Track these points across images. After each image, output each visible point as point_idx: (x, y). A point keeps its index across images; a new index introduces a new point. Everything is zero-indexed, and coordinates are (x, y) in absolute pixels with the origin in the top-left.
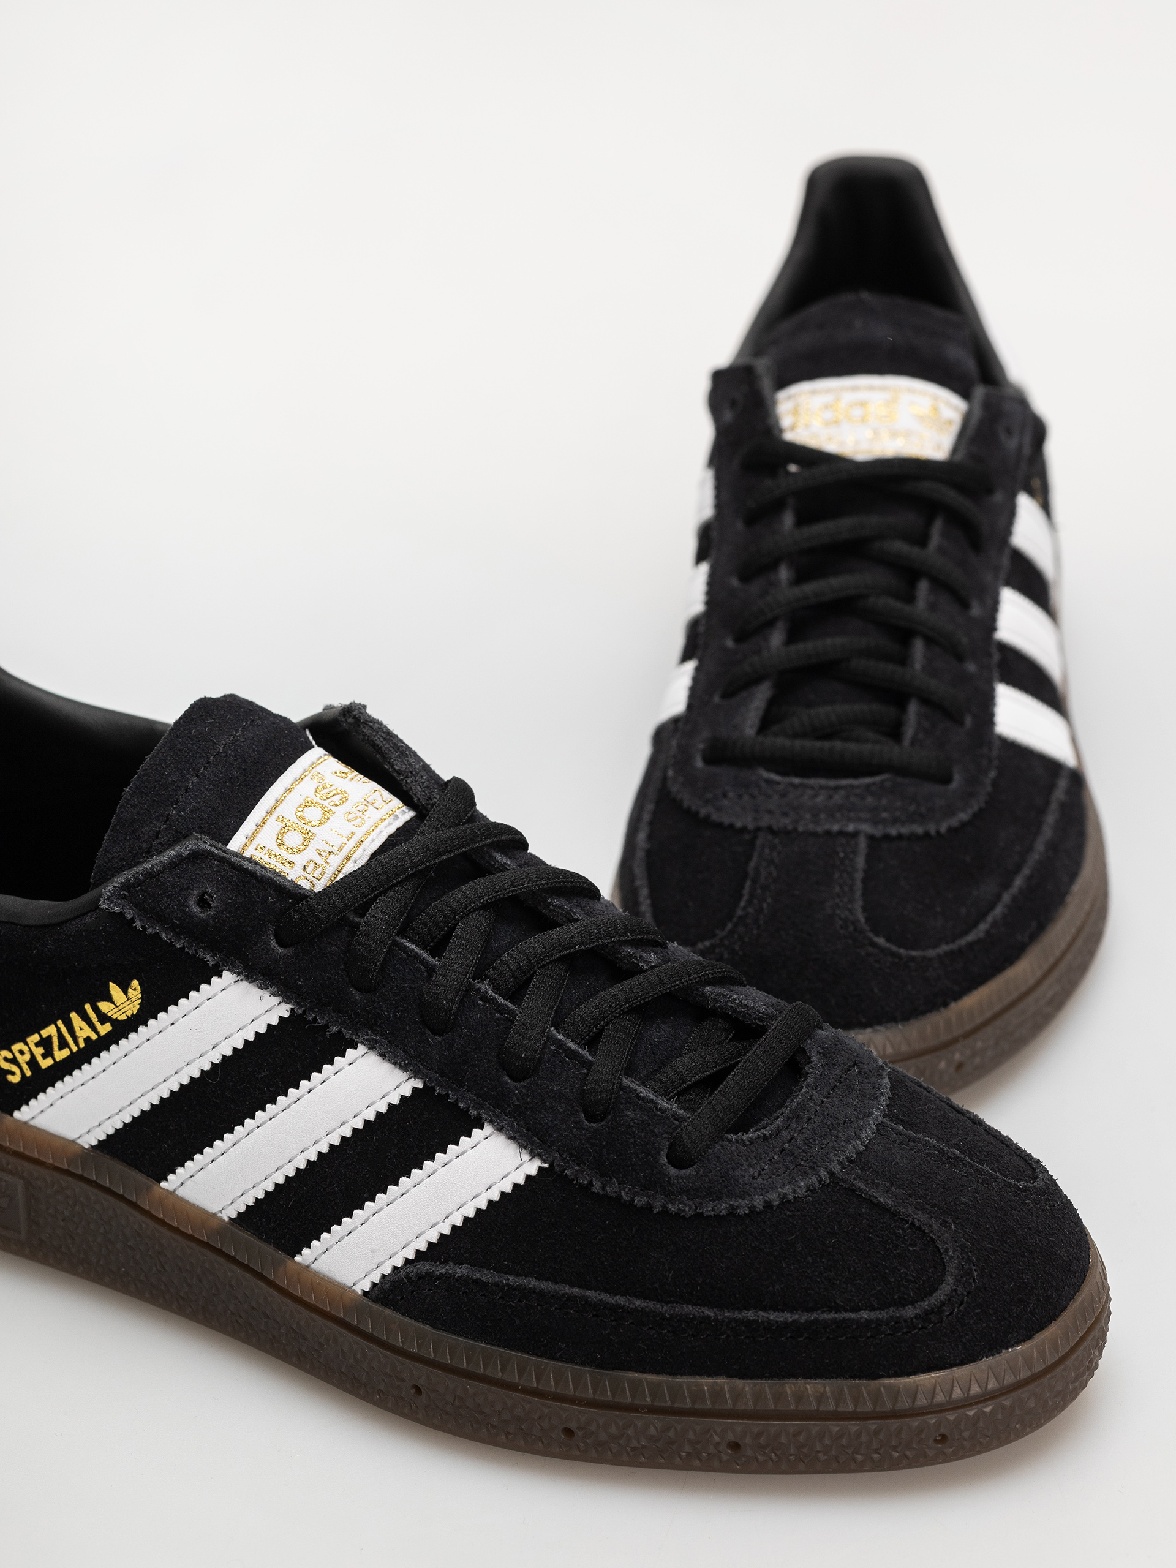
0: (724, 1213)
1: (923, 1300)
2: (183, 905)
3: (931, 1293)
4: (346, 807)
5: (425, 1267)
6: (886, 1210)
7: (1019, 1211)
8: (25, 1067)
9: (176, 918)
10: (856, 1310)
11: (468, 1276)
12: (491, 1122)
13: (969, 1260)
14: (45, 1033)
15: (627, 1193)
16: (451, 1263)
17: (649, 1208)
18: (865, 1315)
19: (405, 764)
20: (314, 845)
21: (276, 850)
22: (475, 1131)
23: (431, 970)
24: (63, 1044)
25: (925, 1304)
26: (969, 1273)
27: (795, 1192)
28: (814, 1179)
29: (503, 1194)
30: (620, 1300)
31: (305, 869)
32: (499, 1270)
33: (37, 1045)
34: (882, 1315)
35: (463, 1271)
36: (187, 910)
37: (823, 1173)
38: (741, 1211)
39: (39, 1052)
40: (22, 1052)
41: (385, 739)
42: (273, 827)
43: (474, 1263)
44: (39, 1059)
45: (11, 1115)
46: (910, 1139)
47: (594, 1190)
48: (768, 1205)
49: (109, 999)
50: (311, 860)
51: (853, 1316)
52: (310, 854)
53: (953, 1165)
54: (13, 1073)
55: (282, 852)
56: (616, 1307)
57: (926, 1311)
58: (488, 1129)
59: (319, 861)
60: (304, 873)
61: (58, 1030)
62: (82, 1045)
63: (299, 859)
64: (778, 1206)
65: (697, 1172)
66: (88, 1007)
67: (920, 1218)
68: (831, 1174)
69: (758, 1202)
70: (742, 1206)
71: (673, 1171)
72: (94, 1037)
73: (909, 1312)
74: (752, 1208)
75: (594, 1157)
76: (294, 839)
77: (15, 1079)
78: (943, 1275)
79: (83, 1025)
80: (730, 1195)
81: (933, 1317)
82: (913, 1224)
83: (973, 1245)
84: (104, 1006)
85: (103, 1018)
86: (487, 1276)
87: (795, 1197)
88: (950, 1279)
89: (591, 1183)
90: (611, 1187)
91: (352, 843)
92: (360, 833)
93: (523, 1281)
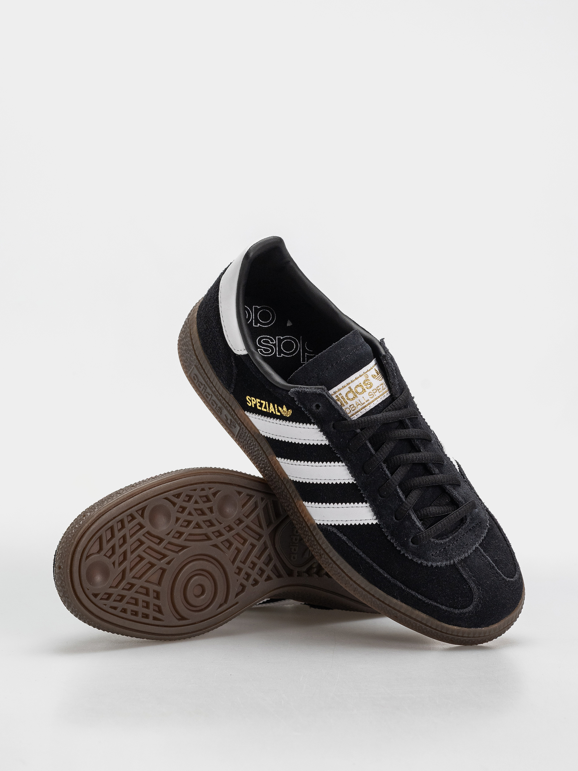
0: (419, 563)
1: (462, 609)
2: (311, 406)
3: (465, 608)
4: (370, 390)
5: (335, 531)
6: (464, 579)
7: (502, 590)
8: (253, 404)
9: (308, 407)
10: (442, 605)
11: (345, 541)
12: (369, 503)
13: (480, 603)
14: (262, 402)
15: (396, 545)
16: (342, 534)
17: (400, 551)
18: (444, 607)
19: (393, 381)
20: (356, 400)
21: (345, 397)
22: (364, 503)
23: (372, 455)
24: (265, 408)
25: (462, 611)
26: (478, 606)
27: (441, 565)
28: (449, 562)
29: (364, 524)
30: (381, 571)
31: (350, 406)
32: (354, 544)
33: (258, 402)
34: (449, 609)
35: (344, 538)
36: (312, 407)
37: (452, 562)
38: (424, 565)
39: (258, 404)
40: (254, 400)
41: (391, 370)
42: (347, 389)
43: (349, 538)
44: (258, 406)
45: (245, 411)
46: (483, 555)
47: (388, 538)
48: (432, 566)
49: (282, 408)
50: (353, 405)
51: (440, 606)
52: (353, 402)
53: (491, 569)
54: (249, 403)
55: (346, 398)
56: (379, 572)
57: (461, 613)
58: (368, 505)
59: (355, 405)
60: (349, 408)
61: (266, 404)
62: (270, 412)
63: (350, 403)
64: (435, 567)
65: (418, 547)
66: (276, 405)
67: (473, 585)
68: (454, 562)
69: (429, 564)
70: (425, 563)
71: (411, 544)
72: (274, 413)
73: (457, 611)
74: (427, 565)
75: (392, 530)
76: (351, 396)
77: (250, 405)
78: (471, 604)
79: (273, 408)
80: (423, 558)
81: (462, 614)
82: (469, 586)
83: (483, 598)
84: (280, 408)
85: (279, 411)
86: (350, 544)
87: (441, 566)
88: (472, 606)
89: (388, 536)
90: (392, 540)
91: (366, 403)
92: (371, 400)
93: (359, 551)
